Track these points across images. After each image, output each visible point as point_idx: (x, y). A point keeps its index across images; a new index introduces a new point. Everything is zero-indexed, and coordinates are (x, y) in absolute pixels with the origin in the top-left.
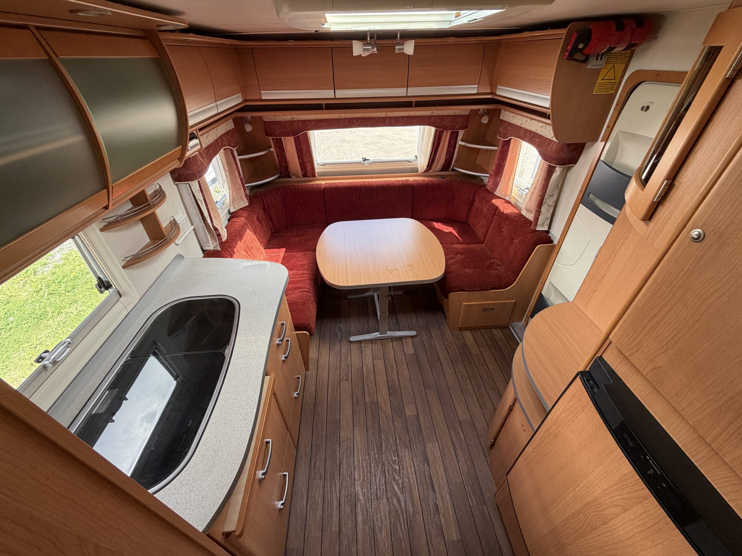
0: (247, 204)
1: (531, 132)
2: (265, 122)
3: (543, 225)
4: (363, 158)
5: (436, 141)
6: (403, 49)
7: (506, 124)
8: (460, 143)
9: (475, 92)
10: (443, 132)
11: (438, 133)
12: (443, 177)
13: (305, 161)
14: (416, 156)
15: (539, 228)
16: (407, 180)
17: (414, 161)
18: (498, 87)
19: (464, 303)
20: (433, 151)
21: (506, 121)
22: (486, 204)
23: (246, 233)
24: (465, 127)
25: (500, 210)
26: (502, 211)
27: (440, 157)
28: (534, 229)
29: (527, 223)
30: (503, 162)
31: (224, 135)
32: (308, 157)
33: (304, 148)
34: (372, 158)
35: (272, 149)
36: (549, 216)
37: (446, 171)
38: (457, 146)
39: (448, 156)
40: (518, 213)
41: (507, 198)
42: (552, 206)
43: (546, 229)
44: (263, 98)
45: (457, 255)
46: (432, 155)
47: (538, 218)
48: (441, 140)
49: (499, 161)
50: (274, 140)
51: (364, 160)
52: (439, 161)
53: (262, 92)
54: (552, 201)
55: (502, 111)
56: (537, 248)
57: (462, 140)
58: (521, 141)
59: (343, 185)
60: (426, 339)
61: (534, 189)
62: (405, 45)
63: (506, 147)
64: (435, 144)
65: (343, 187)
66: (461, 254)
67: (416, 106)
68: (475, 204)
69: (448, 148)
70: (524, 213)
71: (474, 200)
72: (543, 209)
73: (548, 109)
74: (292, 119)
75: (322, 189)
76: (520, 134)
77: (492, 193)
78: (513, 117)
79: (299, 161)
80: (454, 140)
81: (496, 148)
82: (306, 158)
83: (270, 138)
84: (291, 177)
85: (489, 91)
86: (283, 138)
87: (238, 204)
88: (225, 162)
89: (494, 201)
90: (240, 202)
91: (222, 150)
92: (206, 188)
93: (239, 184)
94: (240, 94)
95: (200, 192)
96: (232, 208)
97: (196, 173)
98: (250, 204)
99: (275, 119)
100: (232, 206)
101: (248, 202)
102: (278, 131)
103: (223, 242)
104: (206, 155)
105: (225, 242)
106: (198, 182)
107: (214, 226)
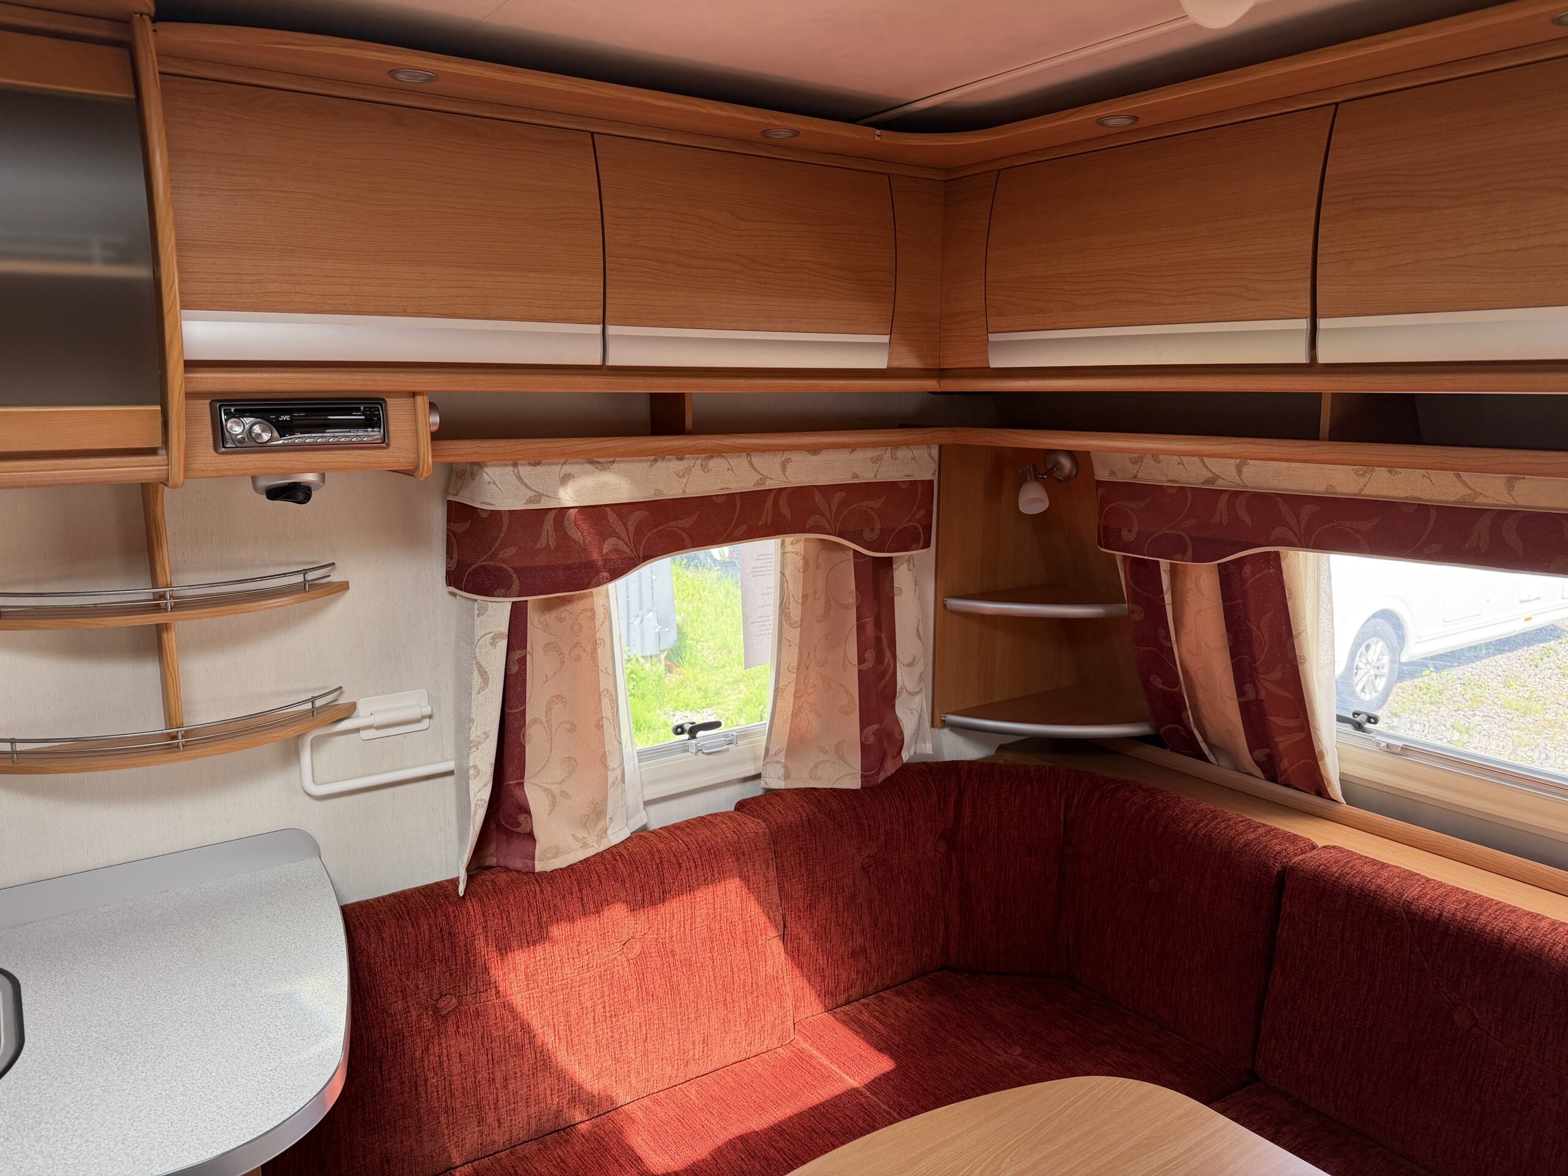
0: (852, 781)
2: (1098, 483)
31: (828, 490)
33: (1261, 630)
44: (997, 361)
50: (1130, 565)
53: (994, 334)
74: (1207, 482)
83: (1119, 554)
84: (1203, 759)
86: (1164, 564)
87: (816, 767)
88: (795, 588)
90: (823, 762)
91: (796, 544)
92: (577, 644)
93: (847, 692)
94: (885, 339)
95: (503, 644)
96: (781, 772)
97: (511, 571)
98: (871, 788)
99: (1135, 477)
100: (779, 766)
101: (863, 776)
102: (1136, 528)
103: (534, 873)
104: (632, 530)
105: (540, 874)
106: (509, 606)
107: (517, 792)
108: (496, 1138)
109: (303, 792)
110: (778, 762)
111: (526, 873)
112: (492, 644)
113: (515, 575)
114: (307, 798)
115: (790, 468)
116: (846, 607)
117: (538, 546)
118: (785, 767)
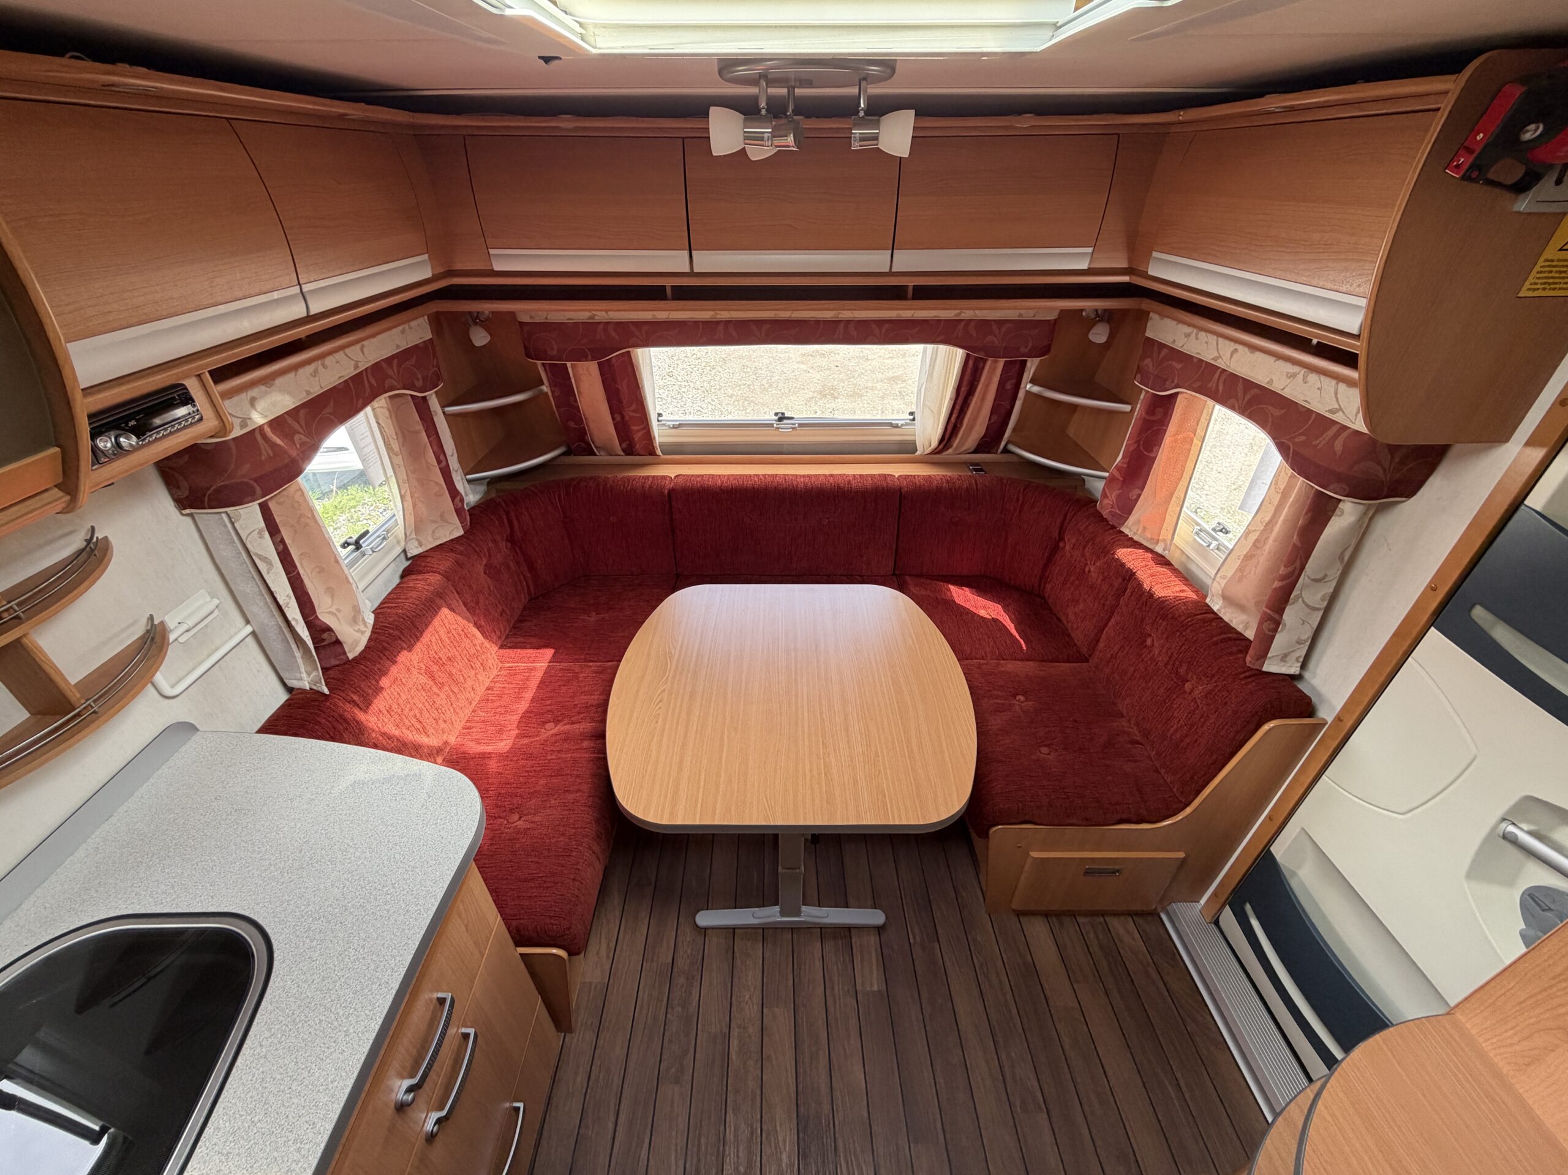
0: (461, 532)
1: (1249, 384)
2: (521, 324)
3: (1284, 658)
4: (776, 414)
5: (965, 383)
6: (876, 138)
7: (1165, 351)
8: (1029, 386)
9: (1084, 265)
10: (985, 361)
11: (971, 363)
12: (978, 467)
13: (627, 418)
14: (911, 414)
15: (1271, 666)
16: (885, 476)
17: (907, 424)
18: (1155, 254)
19: (1035, 854)
20: (958, 407)
21: (1162, 346)
22: (1098, 558)
23: (436, 622)
24: (1042, 351)
25: (1140, 585)
26: (1146, 586)
27: (975, 419)
28: (1258, 668)
29: (1230, 639)
30: (1151, 451)
31: (389, 360)
32: (634, 411)
33: (623, 387)
34: (800, 411)
35: (545, 388)
36: (1307, 634)
37: (989, 452)
38: (1021, 394)
39: (995, 418)
40: (1196, 603)
41: (1159, 549)
42: (1319, 609)
43: (1294, 670)
44: (498, 267)
45: (1014, 696)
46: (954, 416)
47: (1272, 638)
48: (979, 381)
49: (1139, 446)
50: (547, 368)
51: (781, 419)
52: (971, 428)
53: (492, 251)
54: (1320, 595)
55: (1151, 314)
56: (1266, 727)
57: (1033, 381)
58: (1210, 402)
59: (719, 483)
60: (918, 940)
61: (1254, 545)
62: (881, 126)
63: (1159, 412)
64: (964, 389)
65: (720, 488)
66: (1025, 694)
67: (914, 298)
68: (1064, 548)
69: (995, 400)
70: (1216, 605)
71: (1061, 538)
72: (1290, 615)
73: (1357, 337)
74: (590, 318)
75: (666, 491)
76: (1212, 385)
77: (1113, 527)
78: (1187, 335)
79: (613, 419)
80: (1014, 381)
81: (1127, 408)
82: (629, 413)
83: (539, 363)
84: (596, 455)
85: (1124, 265)
86: (569, 364)
87: (433, 532)
88: (390, 430)
89: (1123, 554)
90: (437, 528)
91: (381, 402)
92: (301, 516)
93: (437, 483)
94: (426, 257)
95: (267, 535)
96: (416, 544)
97: (252, 482)
98: (468, 531)
99: (546, 318)
100: (414, 541)
101: (463, 526)
102: (555, 347)
103: (349, 661)
104: (303, 424)
105: (355, 659)
106: (258, 507)
107: (317, 622)
109: (160, 698)
110: (412, 539)
111: (344, 664)
112: (260, 537)
113: (255, 484)
114: (167, 701)
115: (365, 350)
116: (417, 432)
117: (263, 458)
118: (417, 540)
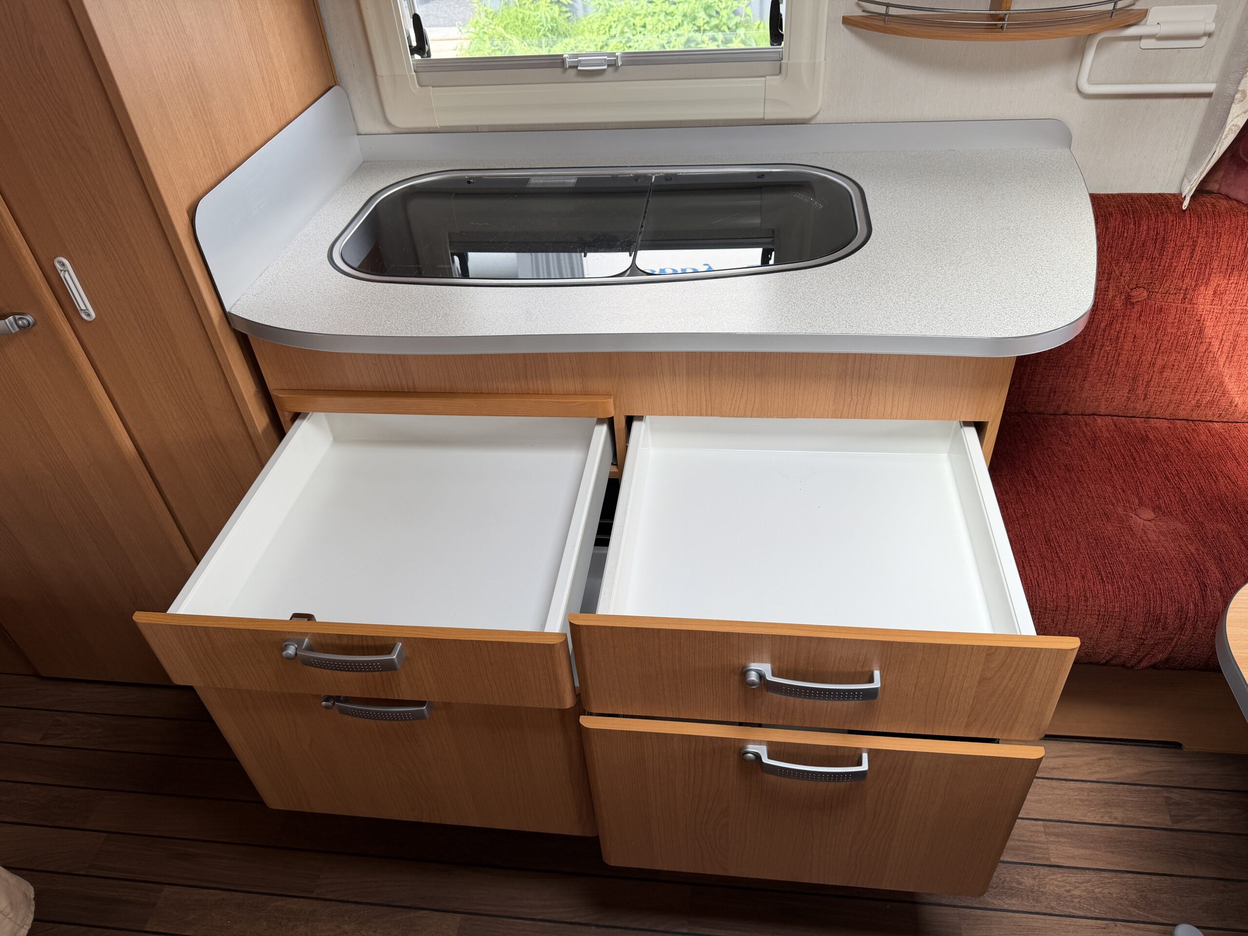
108: (1138, 406)
